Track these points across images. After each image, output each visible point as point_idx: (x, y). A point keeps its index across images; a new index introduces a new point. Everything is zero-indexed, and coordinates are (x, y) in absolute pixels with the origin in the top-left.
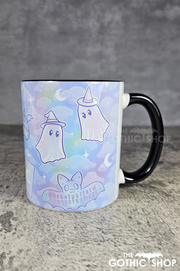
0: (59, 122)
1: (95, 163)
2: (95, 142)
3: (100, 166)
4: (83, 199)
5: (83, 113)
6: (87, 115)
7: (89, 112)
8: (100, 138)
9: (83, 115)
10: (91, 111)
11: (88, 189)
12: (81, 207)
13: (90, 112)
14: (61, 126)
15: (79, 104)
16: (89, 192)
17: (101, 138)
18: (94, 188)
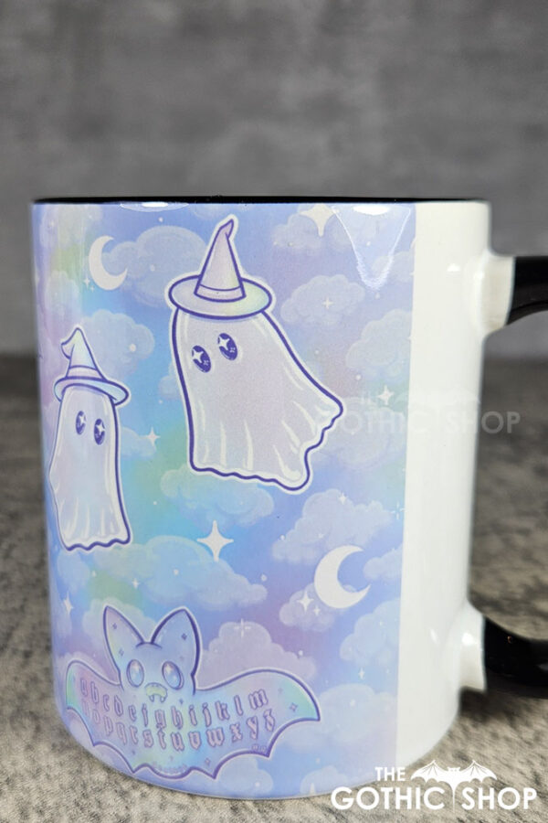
0: (103, 380)
1: (259, 582)
2: (259, 486)
3: (287, 601)
4: (205, 742)
5: (198, 349)
6: (217, 358)
7: (224, 343)
8: (285, 470)
9: (198, 356)
10: (235, 339)
11: (225, 696)
12: (193, 772)
13: (231, 344)
14: (111, 398)
15: (179, 307)
16: (231, 710)
17: (293, 469)
18: (258, 699)
